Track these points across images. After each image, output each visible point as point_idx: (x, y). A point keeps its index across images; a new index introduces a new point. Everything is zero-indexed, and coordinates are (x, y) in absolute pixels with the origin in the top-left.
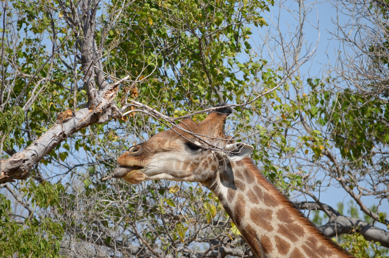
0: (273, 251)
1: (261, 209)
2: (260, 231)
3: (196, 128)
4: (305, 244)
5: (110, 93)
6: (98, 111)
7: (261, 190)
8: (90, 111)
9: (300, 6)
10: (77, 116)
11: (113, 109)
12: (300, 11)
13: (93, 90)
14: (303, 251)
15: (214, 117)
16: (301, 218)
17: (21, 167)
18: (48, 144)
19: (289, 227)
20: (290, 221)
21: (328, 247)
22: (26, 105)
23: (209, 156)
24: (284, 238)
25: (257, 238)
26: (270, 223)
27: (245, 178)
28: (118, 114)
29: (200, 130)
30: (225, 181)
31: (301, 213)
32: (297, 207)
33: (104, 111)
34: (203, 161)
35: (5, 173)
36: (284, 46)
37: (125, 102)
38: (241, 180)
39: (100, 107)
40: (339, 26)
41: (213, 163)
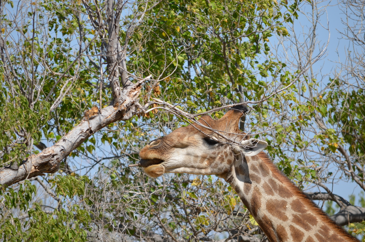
0: (288, 239)
1: (276, 200)
2: (276, 221)
3: (214, 124)
4: (318, 233)
5: (134, 92)
6: (123, 108)
7: (275, 183)
8: (115, 108)
9: (313, 8)
10: (103, 114)
11: (137, 107)
12: (313, 13)
13: (118, 89)
14: (316, 239)
15: (231, 115)
16: (314, 208)
17: (50, 162)
18: (76, 140)
19: (303, 216)
20: (304, 211)
21: (340, 235)
22: (55, 103)
23: (225, 150)
24: (298, 227)
25: (273, 228)
26: (284, 213)
27: (260, 172)
28: (141, 111)
29: (218, 126)
30: (241, 175)
31: (313, 203)
32: (310, 198)
33: (128, 108)
34: (220, 156)
35: (35, 167)
36: (299, 46)
37: (148, 100)
38: (256, 174)
39: (125, 104)
40: (349, 27)
41: (229, 157)
